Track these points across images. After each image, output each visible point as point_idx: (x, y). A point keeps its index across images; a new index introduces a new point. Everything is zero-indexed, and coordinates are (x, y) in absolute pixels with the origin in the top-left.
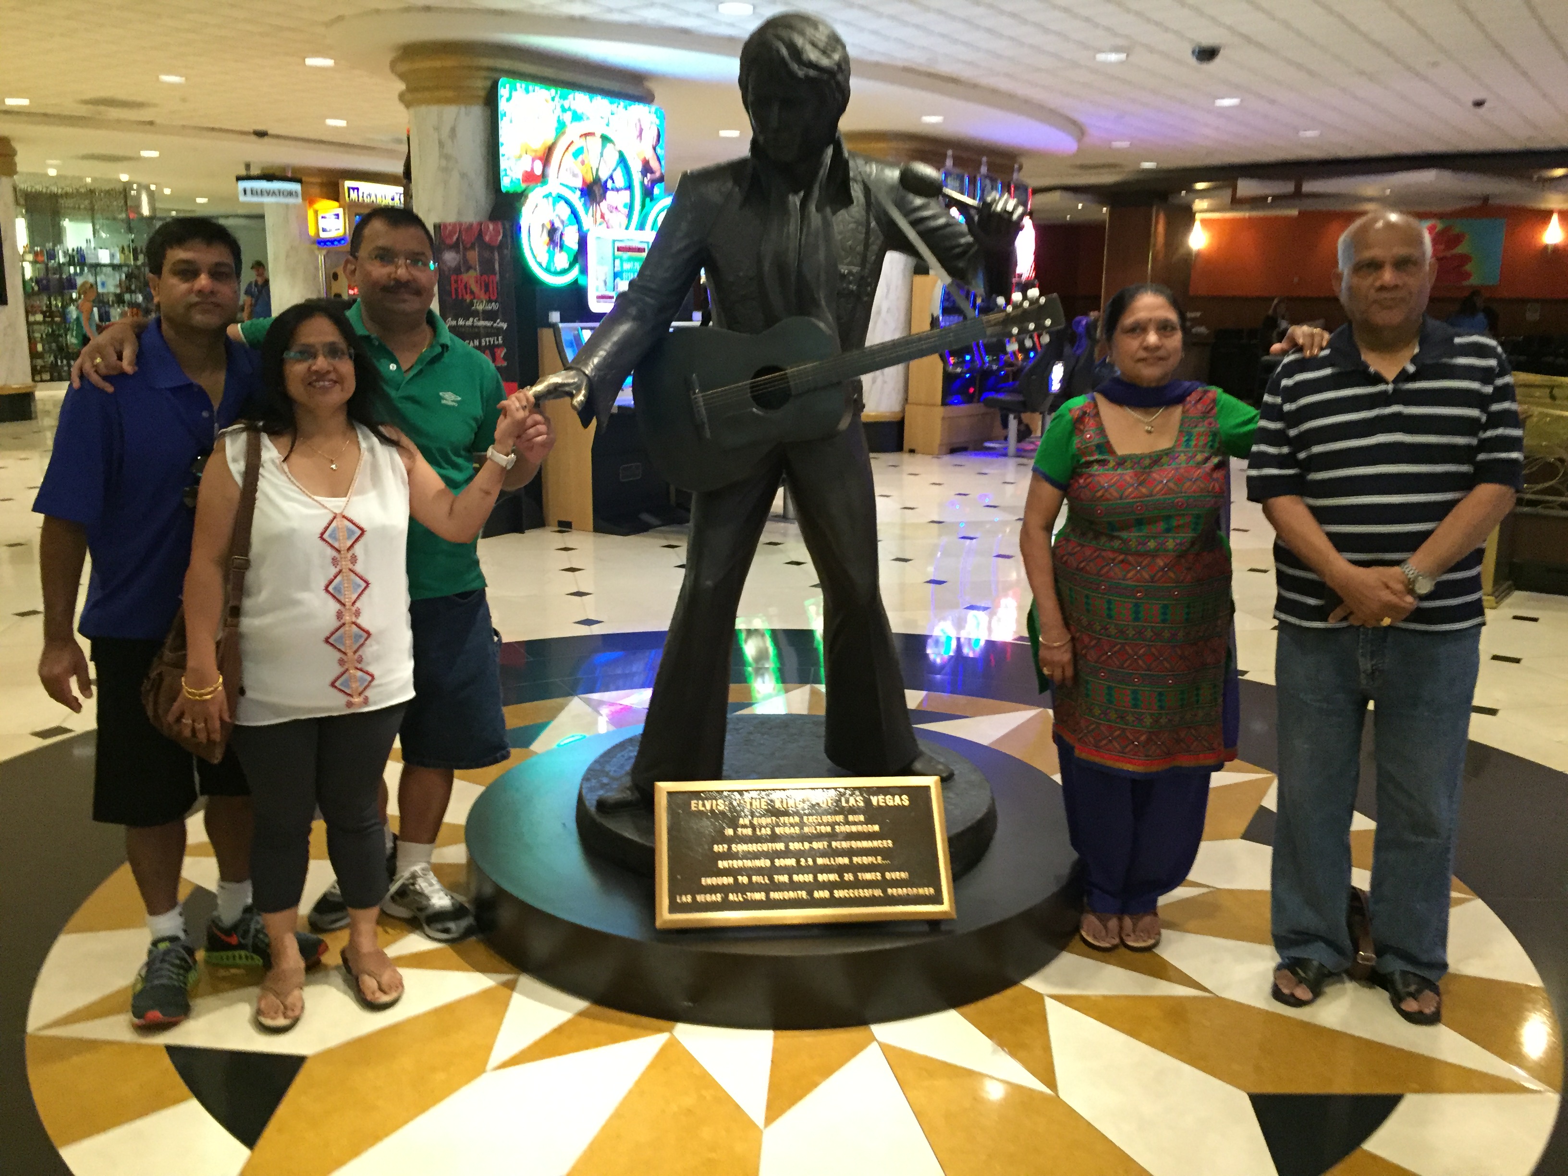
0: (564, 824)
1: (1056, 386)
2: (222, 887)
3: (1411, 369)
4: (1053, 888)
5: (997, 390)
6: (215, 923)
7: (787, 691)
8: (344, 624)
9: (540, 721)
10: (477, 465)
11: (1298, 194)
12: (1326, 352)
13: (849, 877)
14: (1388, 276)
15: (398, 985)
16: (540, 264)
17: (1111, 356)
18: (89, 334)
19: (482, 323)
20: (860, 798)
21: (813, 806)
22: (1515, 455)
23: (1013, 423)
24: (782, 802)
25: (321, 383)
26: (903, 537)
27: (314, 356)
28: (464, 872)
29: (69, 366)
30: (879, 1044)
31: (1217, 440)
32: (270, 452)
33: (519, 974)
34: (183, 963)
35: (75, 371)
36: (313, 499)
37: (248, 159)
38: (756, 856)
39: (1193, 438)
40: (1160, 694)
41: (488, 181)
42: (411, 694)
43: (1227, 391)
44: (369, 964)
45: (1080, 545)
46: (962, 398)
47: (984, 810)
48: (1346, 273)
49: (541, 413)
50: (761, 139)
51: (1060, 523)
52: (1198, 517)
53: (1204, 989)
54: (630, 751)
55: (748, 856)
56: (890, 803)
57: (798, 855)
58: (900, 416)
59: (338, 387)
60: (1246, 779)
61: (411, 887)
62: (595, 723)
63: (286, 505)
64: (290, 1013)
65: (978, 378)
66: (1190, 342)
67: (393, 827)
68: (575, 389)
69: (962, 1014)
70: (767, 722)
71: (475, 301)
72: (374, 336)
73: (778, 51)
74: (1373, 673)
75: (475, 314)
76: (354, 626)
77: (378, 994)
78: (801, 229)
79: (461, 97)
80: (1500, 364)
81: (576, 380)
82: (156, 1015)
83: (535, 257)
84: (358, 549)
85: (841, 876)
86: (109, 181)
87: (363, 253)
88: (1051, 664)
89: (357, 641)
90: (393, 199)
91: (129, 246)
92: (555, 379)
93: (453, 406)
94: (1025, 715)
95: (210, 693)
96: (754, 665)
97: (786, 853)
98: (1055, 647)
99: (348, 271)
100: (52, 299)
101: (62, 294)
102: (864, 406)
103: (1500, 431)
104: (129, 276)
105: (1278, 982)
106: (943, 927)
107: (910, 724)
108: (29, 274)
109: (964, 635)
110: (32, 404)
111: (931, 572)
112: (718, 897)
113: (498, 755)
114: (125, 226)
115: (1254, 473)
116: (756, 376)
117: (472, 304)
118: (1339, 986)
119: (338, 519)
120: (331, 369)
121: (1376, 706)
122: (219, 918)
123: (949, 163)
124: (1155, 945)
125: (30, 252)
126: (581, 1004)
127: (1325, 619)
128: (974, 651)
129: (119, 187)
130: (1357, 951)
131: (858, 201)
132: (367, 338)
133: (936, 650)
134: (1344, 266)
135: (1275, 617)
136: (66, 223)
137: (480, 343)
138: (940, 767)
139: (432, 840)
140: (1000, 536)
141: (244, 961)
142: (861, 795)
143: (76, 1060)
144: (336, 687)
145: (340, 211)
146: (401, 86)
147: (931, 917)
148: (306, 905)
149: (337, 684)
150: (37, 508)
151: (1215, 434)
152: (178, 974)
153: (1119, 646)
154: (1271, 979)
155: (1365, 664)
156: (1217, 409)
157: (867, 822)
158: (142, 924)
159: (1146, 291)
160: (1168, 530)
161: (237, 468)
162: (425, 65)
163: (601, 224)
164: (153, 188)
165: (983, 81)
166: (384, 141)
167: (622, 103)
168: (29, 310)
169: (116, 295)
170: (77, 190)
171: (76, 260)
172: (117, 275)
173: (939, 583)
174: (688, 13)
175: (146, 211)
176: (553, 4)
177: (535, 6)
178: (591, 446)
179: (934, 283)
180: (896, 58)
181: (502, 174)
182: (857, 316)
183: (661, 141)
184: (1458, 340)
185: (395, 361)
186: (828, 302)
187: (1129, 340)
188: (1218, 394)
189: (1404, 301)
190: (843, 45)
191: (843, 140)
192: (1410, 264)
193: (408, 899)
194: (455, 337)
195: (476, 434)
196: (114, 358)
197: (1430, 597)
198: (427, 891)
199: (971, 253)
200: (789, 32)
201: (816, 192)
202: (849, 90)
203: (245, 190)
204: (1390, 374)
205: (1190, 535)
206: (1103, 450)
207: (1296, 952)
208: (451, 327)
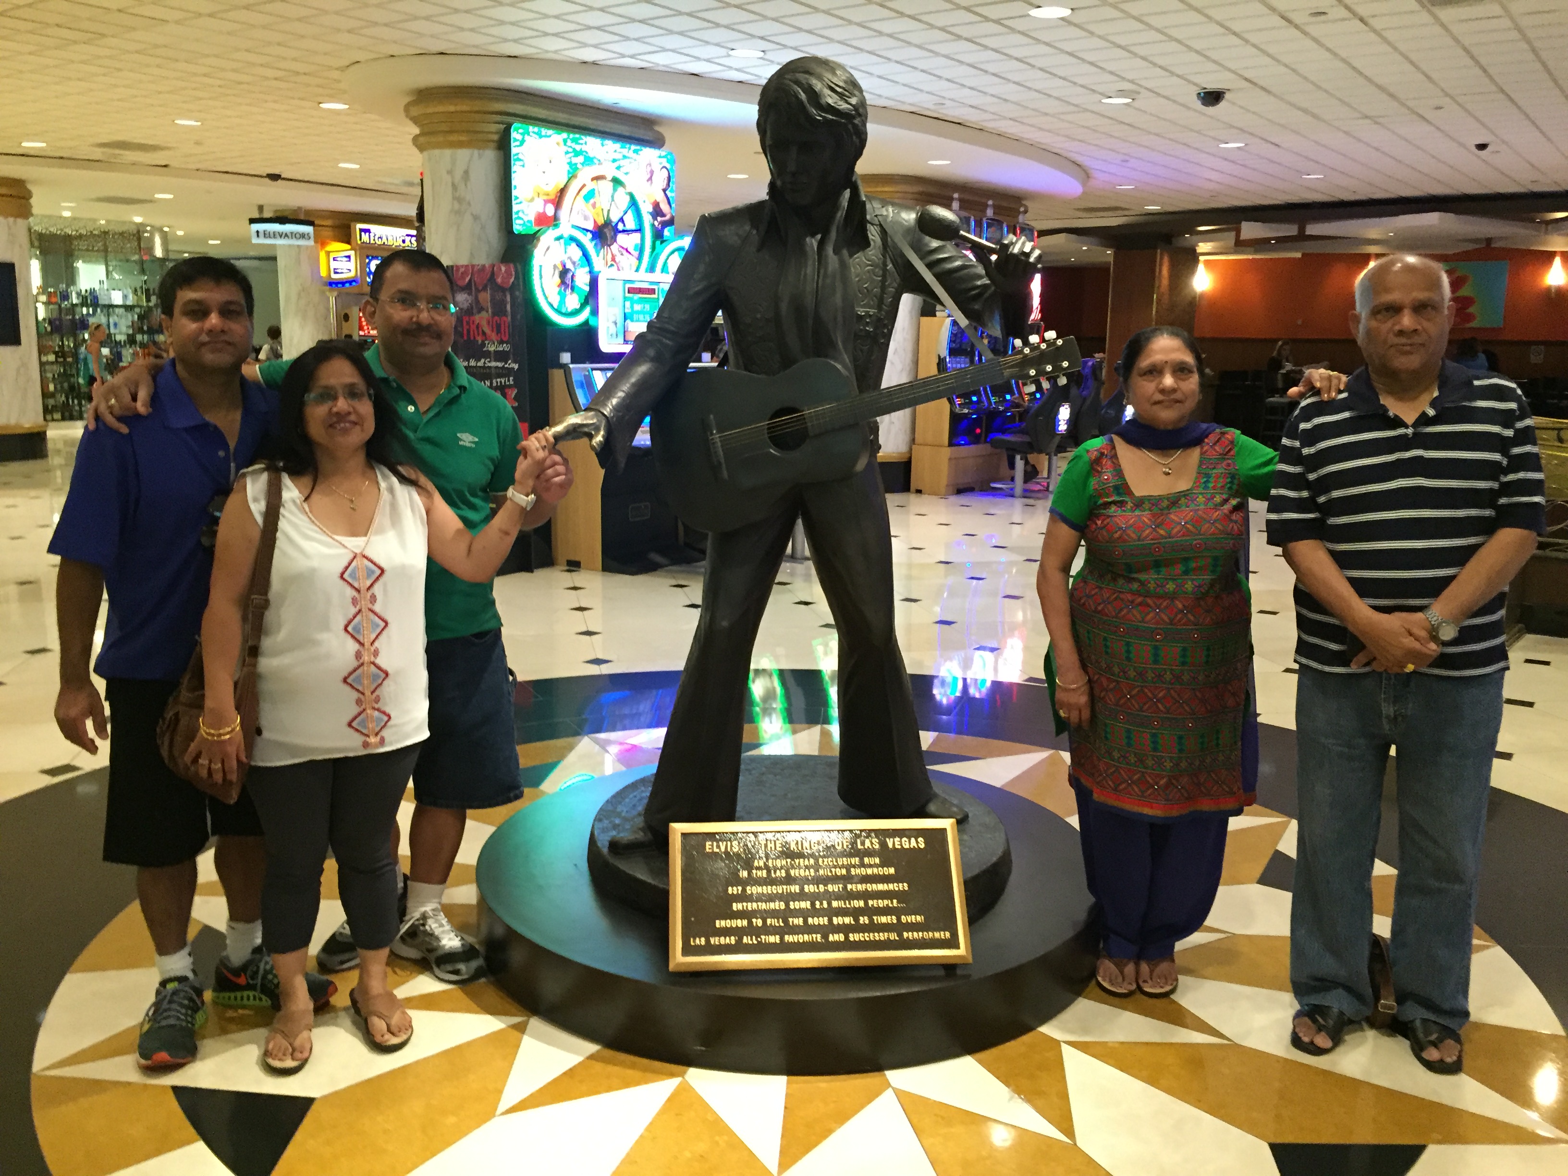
0: (576, 865)
1: (1063, 427)
2: (231, 927)
3: (1431, 412)
4: (1069, 934)
5: (1003, 432)
6: (224, 963)
7: (794, 732)
8: (362, 664)
9: (550, 761)
10: (494, 506)
11: (1302, 237)
12: (1344, 395)
13: (864, 920)
14: (1407, 320)
15: (408, 1027)
16: (551, 305)
18: (97, 375)
19: (493, 364)
20: (875, 841)
21: (828, 848)
22: (1537, 499)
23: (1019, 464)
24: (797, 843)
25: (342, 425)
26: (912, 577)
27: (335, 398)
28: (475, 912)
29: (81, 406)
30: (893, 1088)
31: (1236, 481)
32: (291, 492)
33: (529, 1017)
34: (191, 1004)
35: (88, 412)
36: (333, 539)
37: (261, 203)
38: (771, 898)
39: (1212, 480)
40: (1180, 738)
41: (501, 224)
42: (425, 734)
43: (1244, 433)
44: (380, 1006)
45: (1097, 587)
46: (968, 438)
47: (1000, 852)
48: (1363, 315)
49: (559, 453)
51: (1078, 564)
52: (1216, 559)
53: (1222, 1036)
54: (643, 791)
55: (760, 898)
56: (906, 846)
57: (813, 898)
58: (908, 455)
59: (358, 428)
60: (1263, 823)
61: (422, 928)
62: (602, 763)
63: (306, 545)
64: (298, 1055)
65: (984, 419)
67: (404, 867)
68: (594, 429)
69: (980, 1062)
70: (777, 762)
71: (487, 342)
72: (391, 377)
73: (796, 96)
74: (1395, 717)
75: (487, 355)
76: (372, 666)
77: (388, 1036)
78: (819, 272)
79: (474, 141)
80: (1520, 407)
81: (595, 421)
82: (163, 1056)
83: (546, 298)
84: (377, 589)
85: (856, 920)
86: (124, 223)
87: (384, 296)
88: (1069, 707)
89: (374, 680)
90: (404, 241)
91: (142, 287)
92: (574, 419)
93: (471, 447)
94: (1039, 756)
95: (228, 733)
96: (761, 705)
97: (801, 896)
98: (1073, 690)
100: (65, 339)
101: (74, 335)
102: (880, 447)
103: (1521, 475)
104: (141, 317)
105: (1297, 1030)
106: (959, 972)
107: (924, 766)
108: (42, 315)
109: (970, 676)
110: (44, 443)
111: (937, 612)
112: (732, 940)
113: (512, 795)
114: (138, 267)
115: (1273, 516)
116: (772, 417)
117: (483, 345)
118: (1358, 1034)
119: (358, 558)
120: (351, 410)
121: (1397, 751)
122: (227, 958)
123: (956, 205)
124: (1173, 991)
125: (43, 293)
126: (592, 1048)
127: (1346, 664)
128: (980, 692)
129: (133, 229)
131: (875, 245)
132: (385, 380)
133: (942, 691)
134: (1361, 308)
135: (1295, 661)
136: (80, 265)
137: (491, 383)
138: (954, 809)
139: (443, 880)
140: (1007, 576)
141: (252, 1002)
142: (877, 837)
143: (82, 1102)
144: (353, 727)
145: (352, 253)
146: (416, 131)
147: (944, 962)
148: (315, 946)
149: (354, 724)
150: (52, 549)
151: (1233, 477)
152: (186, 1015)
153: (1138, 689)
154: (1290, 1027)
155: (1388, 710)
156: (1236, 449)
157: (883, 865)
158: (153, 965)
159: (1162, 334)
160: (1186, 572)
161: (258, 508)
162: (430, 110)
163: (612, 265)
164: (166, 229)
165: (990, 125)
166: (396, 185)
167: (633, 147)
168: (42, 351)
169: (128, 335)
170: (91, 232)
171: (89, 301)
172: (129, 316)
173: (949, 623)
174: (698, 59)
175: (159, 253)
176: (565, 50)
177: (547, 52)
178: (601, 486)
179: (942, 323)
180: (903, 103)
181: (514, 216)
182: (873, 358)
183: (671, 184)
184: (1476, 383)
185: (413, 403)
186: (844, 343)
187: (1145, 383)
188: (1236, 436)
189: (1423, 345)
190: (861, 90)
191: (859, 183)
192: (1429, 308)
193: (419, 940)
194: (472, 379)
195: (493, 475)
196: (128, 398)
197: (1454, 642)
198: (437, 932)
199: (987, 295)
200: (807, 76)
201: (833, 234)
202: (866, 134)
203: (258, 232)
204: (1410, 417)
205: (1208, 577)
206: (1121, 491)
207: (1316, 999)
208: (465, 367)
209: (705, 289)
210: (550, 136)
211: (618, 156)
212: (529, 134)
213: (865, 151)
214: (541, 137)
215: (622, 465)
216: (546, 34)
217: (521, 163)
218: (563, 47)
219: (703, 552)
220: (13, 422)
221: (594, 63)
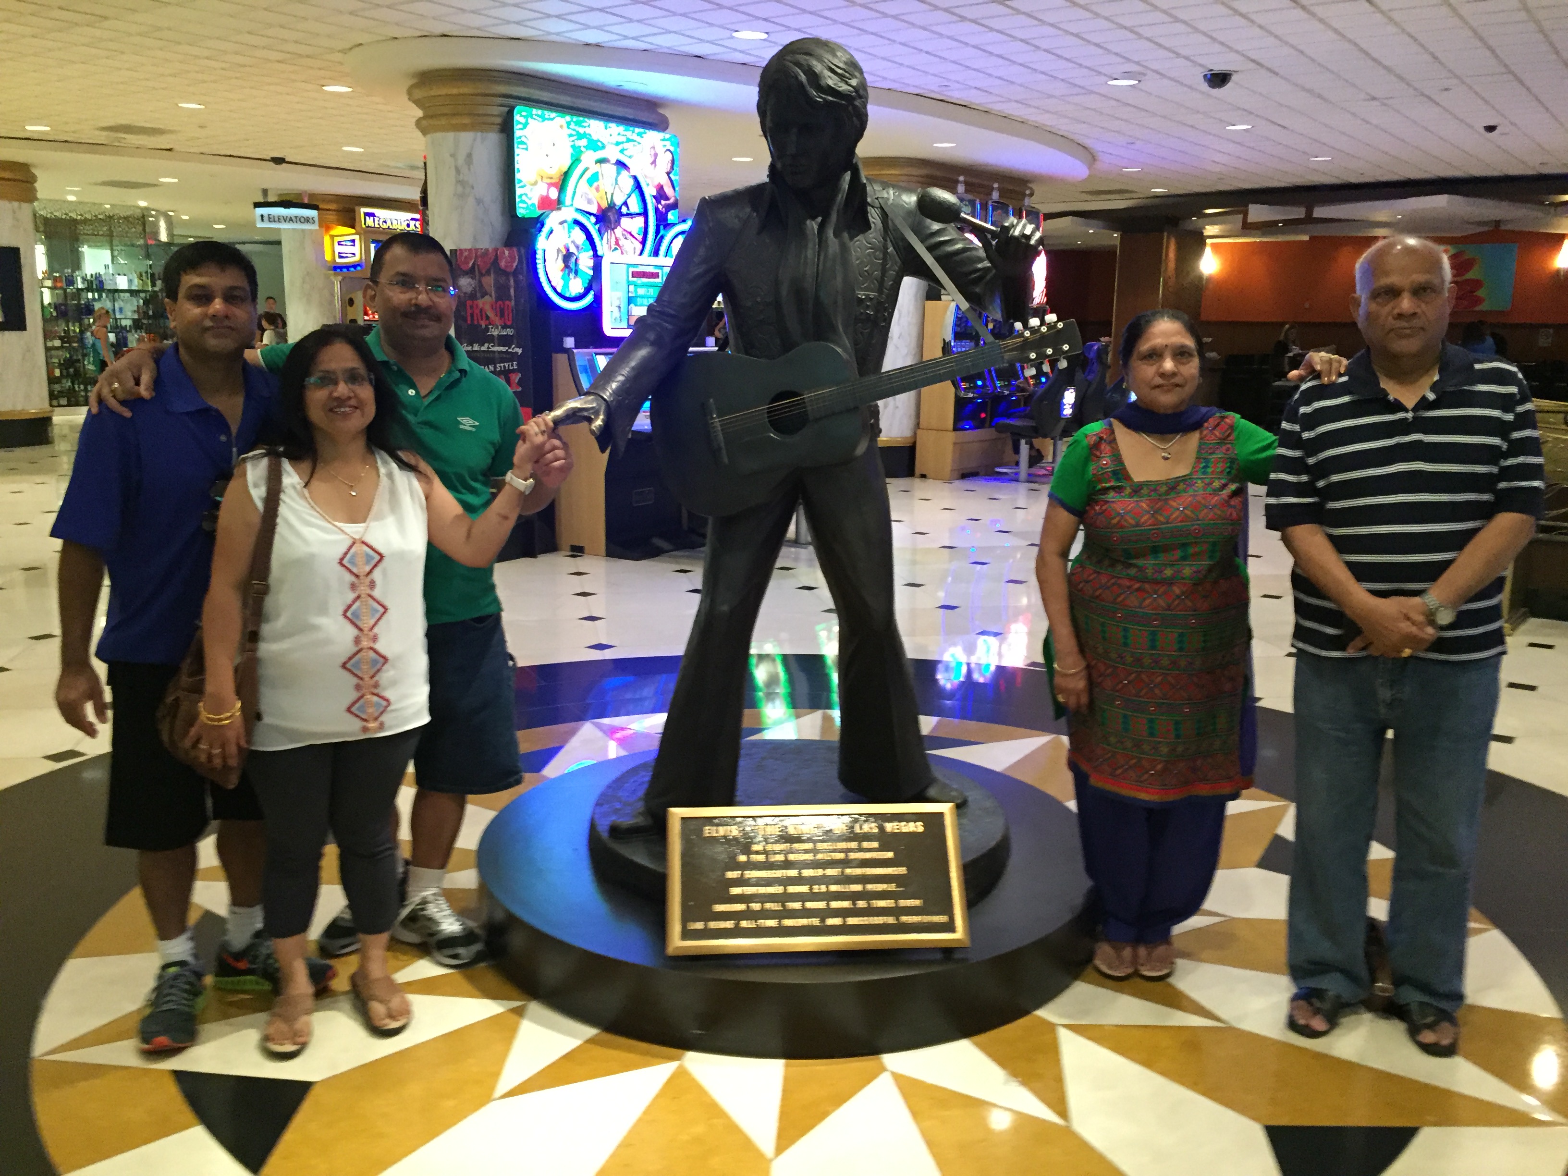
0: (575, 850)
1: (1068, 411)
2: (233, 913)
3: (1431, 396)
4: (1067, 917)
5: (1009, 416)
6: (224, 947)
7: (798, 716)
8: (361, 650)
9: (552, 746)
10: (494, 490)
11: (1309, 219)
12: (1345, 379)
13: (861, 904)
14: (1406, 303)
15: (406, 1011)
16: (554, 288)
17: (1127, 382)
18: (106, 359)
19: (497, 349)
20: (874, 825)
21: (827, 833)
22: (1536, 484)
23: (1024, 448)
24: (796, 828)
25: (343, 410)
26: (914, 563)
27: (336, 383)
28: (475, 896)
29: (86, 390)
30: (891, 1073)
31: (1235, 466)
32: (291, 478)
33: (529, 1000)
34: (191, 988)
35: (92, 396)
36: (333, 525)
37: (265, 187)
38: (769, 882)
39: (1210, 465)
40: (1177, 723)
41: (504, 208)
42: (425, 719)
43: (1244, 417)
44: (378, 990)
45: (1095, 572)
46: (973, 423)
47: (998, 837)
48: (1363, 298)
49: (559, 438)
50: (779, 165)
51: (1076, 549)
52: (1214, 544)
53: (1217, 1019)
54: (643, 776)
55: (760, 882)
56: (905, 830)
57: (811, 881)
58: (912, 440)
59: (358, 411)
60: (1264, 807)
61: (421, 913)
62: (606, 748)
63: (305, 531)
64: (298, 1039)
65: (989, 403)
66: (1206, 369)
67: (405, 852)
68: (593, 413)
69: (978, 1045)
70: (779, 747)
71: (490, 327)
72: (392, 361)
73: (796, 77)
74: (1392, 702)
75: (491, 339)
76: (371, 652)
77: (387, 1020)
78: (819, 255)
79: (478, 124)
80: (1521, 390)
81: (594, 405)
82: (163, 1040)
83: (550, 282)
84: (377, 575)
85: (854, 904)
86: (128, 207)
87: (383, 279)
88: (1066, 691)
89: (373, 666)
90: (408, 225)
91: (147, 272)
92: (575, 403)
93: (470, 431)
94: (1040, 740)
95: (227, 719)
96: (765, 690)
97: (799, 880)
98: (1072, 675)
99: (368, 297)
100: (70, 324)
101: (80, 321)
102: (880, 431)
103: (1521, 459)
104: (146, 302)
105: (1295, 1013)
106: (958, 955)
107: (924, 750)
108: (47, 298)
109: (974, 660)
110: (49, 429)
111: (941, 597)
112: (729, 924)
113: (512, 780)
114: (143, 252)
115: (1272, 501)
116: (773, 401)
117: (487, 329)
118: (1353, 1018)
119: (358, 545)
120: (352, 395)
121: (1395, 735)
122: (228, 942)
123: (961, 188)
124: (1168, 975)
125: (49, 278)
126: (591, 1032)
127: (1343, 649)
128: (984, 677)
129: (138, 213)
130: (1374, 980)
131: (875, 228)
132: (385, 364)
133: (946, 675)
134: (1361, 292)
135: (1293, 646)
136: (85, 249)
137: (495, 368)
138: (954, 793)
139: (443, 865)
140: (1011, 561)
141: (253, 986)
142: (875, 821)
143: (83, 1085)
144: (352, 712)
145: (357, 238)
146: (420, 113)
147: (944, 945)
149: (353, 709)
150: (54, 533)
151: (1233, 461)
152: (186, 999)
153: (1133, 675)
154: (1287, 1010)
155: (1385, 694)
156: (1235, 434)
157: (881, 849)
158: (152, 950)
159: (1163, 316)
160: (1184, 558)
161: (258, 493)
162: (434, 92)
163: (616, 249)
164: (171, 213)
165: (997, 107)
166: (400, 168)
167: (637, 130)
168: (47, 336)
169: (134, 320)
170: (96, 216)
171: (94, 287)
172: (134, 300)
173: (952, 608)
174: (701, 40)
175: (164, 237)
176: (567, 32)
177: (549, 33)
178: (604, 469)
179: (947, 307)
180: (908, 85)
181: (517, 200)
182: (874, 341)
183: (675, 168)
184: (1477, 366)
185: (413, 386)
186: (846, 327)
187: (1145, 367)
188: (1236, 420)
189: (1423, 329)
190: (861, 72)
191: (861, 166)
192: (1429, 291)
193: (419, 924)
194: (472, 362)
195: (494, 459)
196: (132, 383)
197: (1452, 626)
198: (438, 916)
199: (988, 277)
200: (807, 58)
201: (834, 217)
202: (867, 115)
203: (262, 216)
204: (1410, 402)
205: (1207, 563)
206: (1120, 476)
207: (1313, 983)
208: (467, 352)
209: (706, 272)
210: (552, 119)
211: (622, 139)
212: (532, 118)
213: (866, 133)
214: (544, 119)
215: (623, 449)
216: (549, 16)
217: (524, 146)
218: (565, 29)
219: (704, 536)
220: (19, 407)
221: (597, 45)
